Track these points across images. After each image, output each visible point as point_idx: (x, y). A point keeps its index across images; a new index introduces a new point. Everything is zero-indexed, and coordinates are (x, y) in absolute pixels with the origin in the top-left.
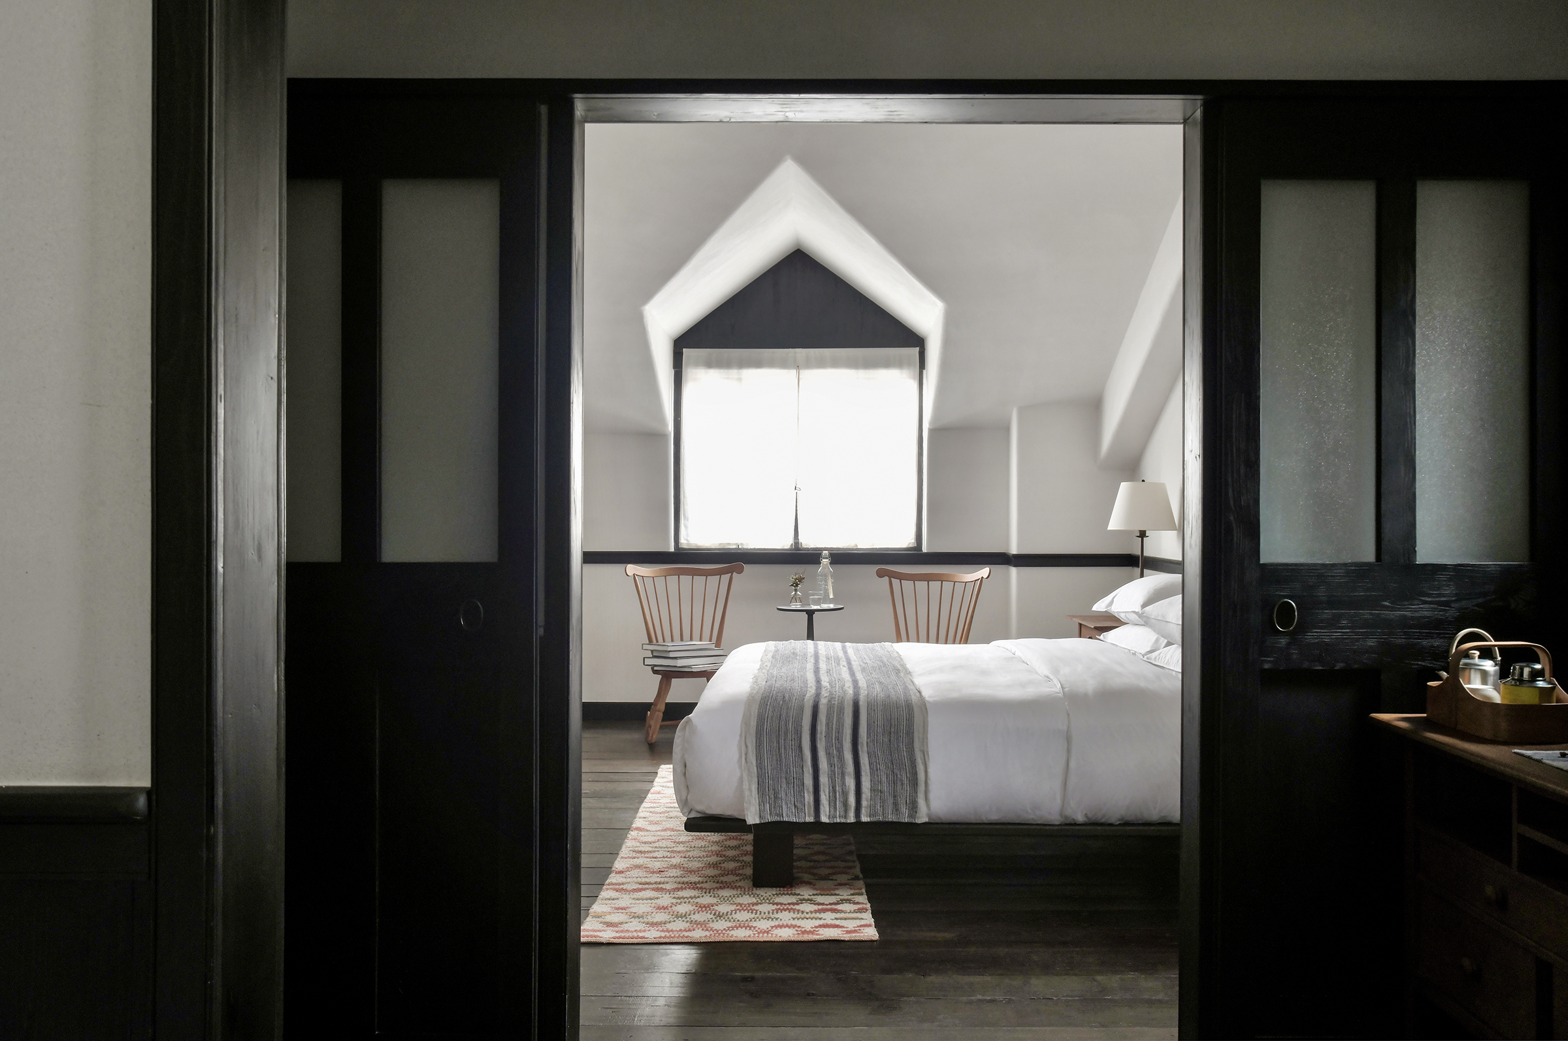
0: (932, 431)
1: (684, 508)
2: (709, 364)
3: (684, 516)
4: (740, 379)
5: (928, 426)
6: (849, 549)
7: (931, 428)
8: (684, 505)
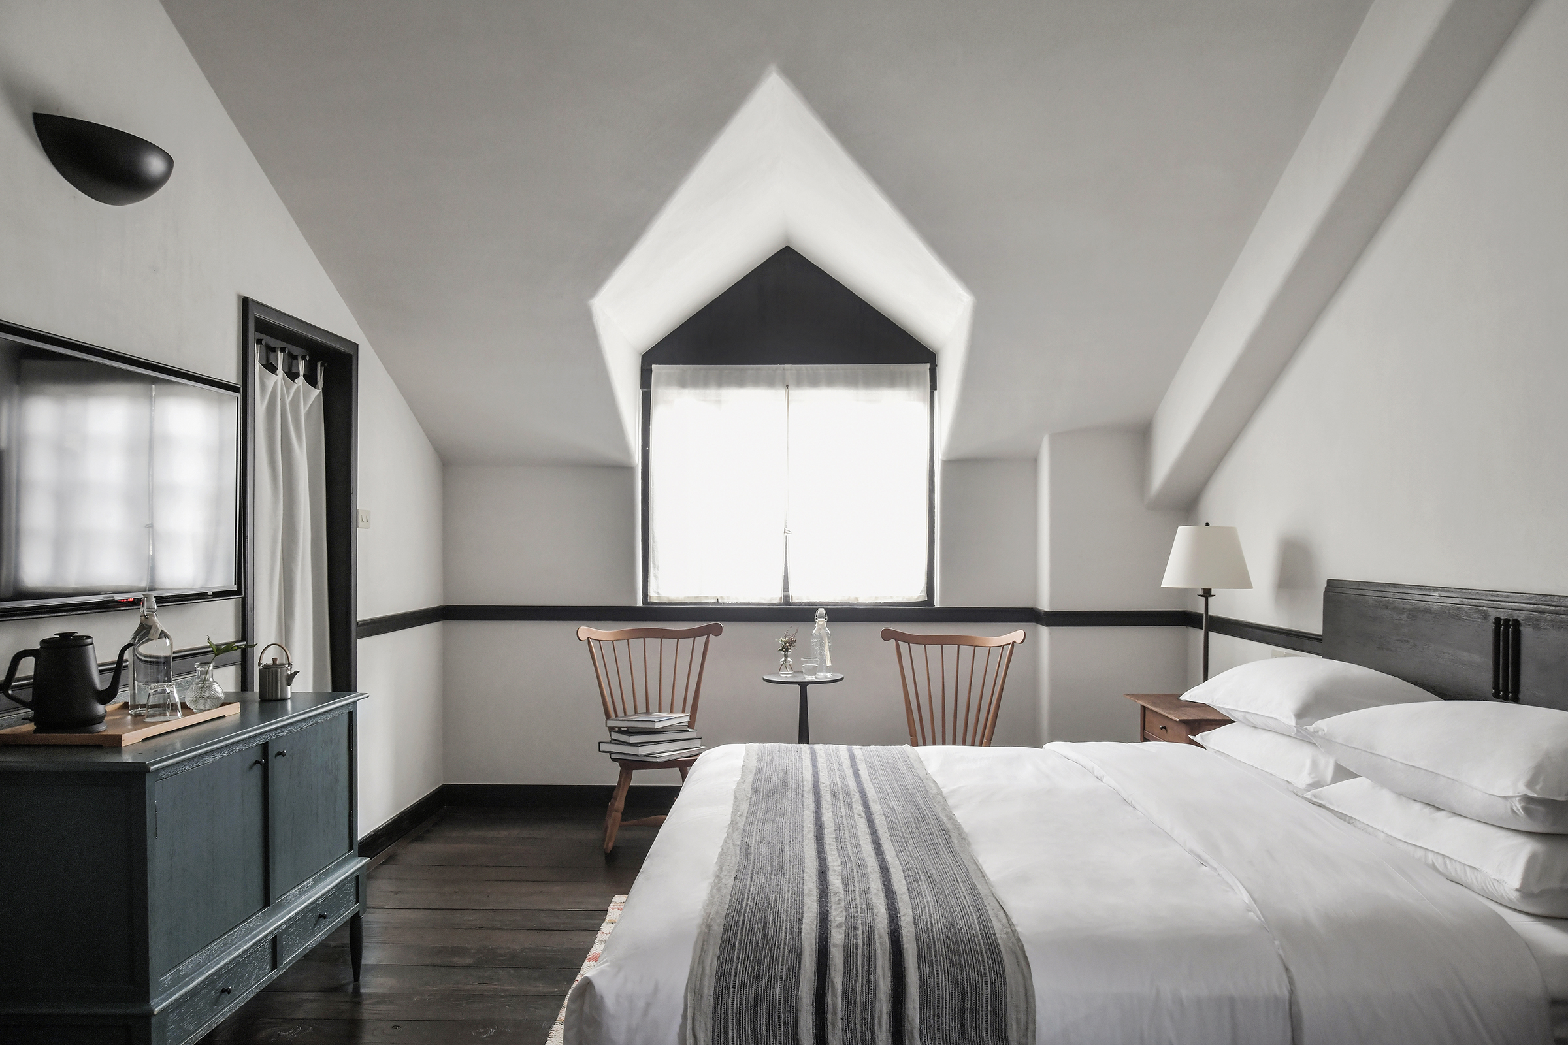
0: (947, 463)
1: (653, 555)
2: (683, 384)
3: (654, 564)
4: (719, 402)
5: (940, 457)
6: (848, 604)
7: (945, 459)
8: (653, 550)
